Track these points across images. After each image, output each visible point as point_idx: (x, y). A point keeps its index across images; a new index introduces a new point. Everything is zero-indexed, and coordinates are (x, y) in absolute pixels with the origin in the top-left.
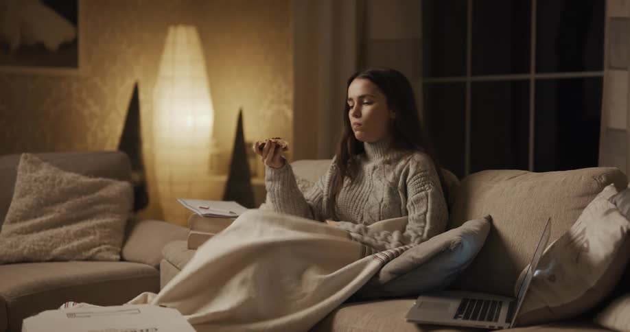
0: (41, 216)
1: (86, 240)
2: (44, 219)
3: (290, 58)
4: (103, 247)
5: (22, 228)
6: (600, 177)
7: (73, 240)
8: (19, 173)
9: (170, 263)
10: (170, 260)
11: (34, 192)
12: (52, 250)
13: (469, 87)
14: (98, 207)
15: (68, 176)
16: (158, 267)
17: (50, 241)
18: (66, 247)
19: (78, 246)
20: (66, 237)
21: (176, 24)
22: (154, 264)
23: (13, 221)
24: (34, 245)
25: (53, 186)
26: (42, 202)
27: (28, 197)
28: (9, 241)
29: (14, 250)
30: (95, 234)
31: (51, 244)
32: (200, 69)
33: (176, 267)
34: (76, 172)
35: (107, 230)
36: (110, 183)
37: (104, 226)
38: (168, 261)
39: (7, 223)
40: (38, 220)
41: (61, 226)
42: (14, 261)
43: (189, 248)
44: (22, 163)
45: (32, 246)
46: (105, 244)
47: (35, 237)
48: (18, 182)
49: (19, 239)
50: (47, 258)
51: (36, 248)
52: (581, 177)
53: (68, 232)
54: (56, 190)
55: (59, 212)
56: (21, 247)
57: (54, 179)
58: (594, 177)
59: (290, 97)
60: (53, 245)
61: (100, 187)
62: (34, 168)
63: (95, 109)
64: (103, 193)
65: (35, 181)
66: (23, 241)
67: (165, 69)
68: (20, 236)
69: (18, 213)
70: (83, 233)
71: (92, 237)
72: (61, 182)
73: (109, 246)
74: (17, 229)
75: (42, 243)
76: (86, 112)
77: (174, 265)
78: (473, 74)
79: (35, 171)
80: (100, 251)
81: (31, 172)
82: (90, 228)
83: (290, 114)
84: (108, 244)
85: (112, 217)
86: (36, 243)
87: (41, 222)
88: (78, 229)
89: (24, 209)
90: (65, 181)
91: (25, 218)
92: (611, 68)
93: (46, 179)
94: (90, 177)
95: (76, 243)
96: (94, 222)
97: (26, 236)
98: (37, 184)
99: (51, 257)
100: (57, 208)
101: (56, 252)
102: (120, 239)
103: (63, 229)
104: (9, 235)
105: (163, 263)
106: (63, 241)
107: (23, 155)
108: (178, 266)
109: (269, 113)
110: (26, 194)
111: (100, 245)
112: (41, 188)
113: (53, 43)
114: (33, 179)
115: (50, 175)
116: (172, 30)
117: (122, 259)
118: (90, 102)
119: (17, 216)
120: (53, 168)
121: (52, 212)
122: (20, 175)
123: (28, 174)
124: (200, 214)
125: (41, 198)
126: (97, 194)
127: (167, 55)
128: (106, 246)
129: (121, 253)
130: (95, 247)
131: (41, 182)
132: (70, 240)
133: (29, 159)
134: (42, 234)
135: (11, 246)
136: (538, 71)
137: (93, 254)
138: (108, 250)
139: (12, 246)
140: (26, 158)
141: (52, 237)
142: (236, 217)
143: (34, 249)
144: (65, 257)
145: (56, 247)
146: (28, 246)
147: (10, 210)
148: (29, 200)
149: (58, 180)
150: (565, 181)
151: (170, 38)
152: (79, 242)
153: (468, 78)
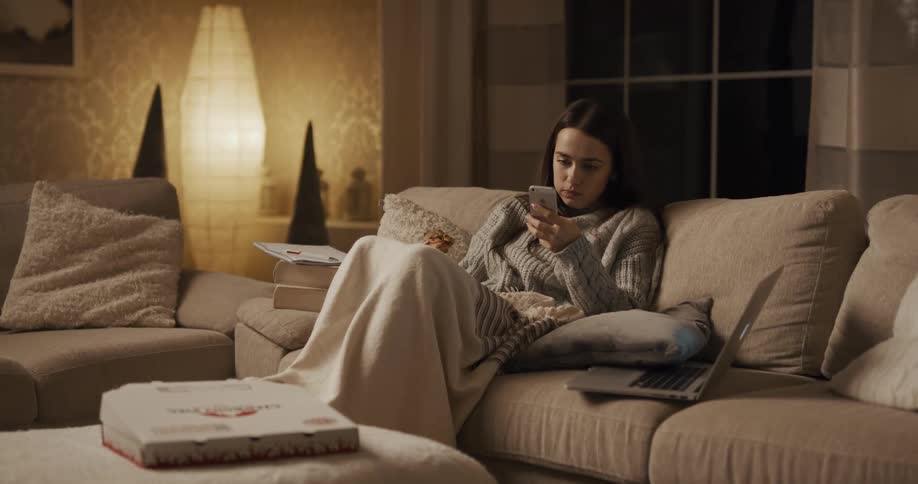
0: (65, 266)
1: (129, 299)
2: (70, 270)
4: (151, 308)
5: (40, 284)
6: (826, 203)
7: (111, 299)
8: (32, 208)
9: (250, 327)
10: (250, 323)
11: (55, 234)
12: (83, 312)
13: (626, 91)
14: (142, 255)
15: (100, 212)
16: (231, 335)
17: (80, 300)
18: (102, 308)
19: (119, 307)
20: (102, 294)
22: (225, 331)
23: (27, 274)
24: (58, 305)
25: (81, 226)
26: (67, 247)
27: (46, 241)
28: (24, 301)
29: (31, 313)
30: (139, 290)
31: (81, 304)
32: (247, 66)
33: (259, 333)
34: (109, 206)
35: (157, 285)
36: (155, 222)
37: (150, 280)
38: (247, 325)
39: (18, 278)
40: (61, 273)
41: (94, 281)
42: (30, 327)
43: (276, 307)
44: (34, 196)
45: (56, 308)
46: (153, 305)
47: (59, 295)
48: (31, 221)
49: (36, 297)
50: (77, 324)
51: (62, 310)
52: (801, 205)
53: (103, 288)
54: (85, 231)
55: (90, 261)
56: (40, 309)
57: (81, 217)
58: (818, 204)
60: (83, 306)
61: (142, 227)
62: (52, 202)
63: (98, 123)
64: (147, 235)
65: (56, 219)
66: (43, 301)
68: (38, 294)
69: (35, 264)
70: (124, 290)
71: (136, 295)
72: (90, 220)
73: (160, 307)
74: (34, 286)
75: (69, 303)
76: (85, 127)
77: (256, 331)
78: (633, 74)
79: (54, 205)
80: (148, 314)
81: (50, 206)
82: (132, 283)
84: (158, 304)
85: (161, 268)
86: (61, 303)
87: (67, 274)
88: (116, 283)
89: (42, 257)
90: (97, 218)
91: (42, 270)
92: (821, 64)
93: (71, 217)
94: (129, 214)
95: (115, 303)
96: (138, 274)
97: (46, 294)
98: (58, 222)
99: (82, 323)
100: (86, 256)
101: (88, 315)
102: (174, 297)
103: (97, 284)
104: (23, 293)
105: (239, 328)
106: (98, 300)
107: (38, 183)
108: (262, 331)
109: (344, 129)
110: (43, 237)
111: (147, 306)
112: (64, 229)
113: (37, 29)
114: (53, 216)
115: (75, 210)
116: (206, 12)
117: (178, 325)
119: (32, 267)
120: (79, 202)
121: (79, 261)
122: (33, 211)
123: (46, 209)
124: (290, 261)
125: (65, 242)
126: (139, 237)
127: (201, 46)
128: (156, 307)
129: (175, 317)
130: (141, 308)
131: (64, 221)
132: (107, 299)
133: (45, 188)
134: (69, 291)
135: (27, 308)
136: (721, 70)
137: (139, 317)
138: (159, 312)
139: (27, 306)
140: (41, 188)
141: (81, 295)
142: (339, 264)
143: (58, 311)
144: (102, 322)
145: (88, 309)
146: (50, 308)
147: (22, 260)
148: (48, 245)
149: (87, 217)
150: (780, 210)
151: (205, 23)
152: (119, 302)
153: (626, 80)
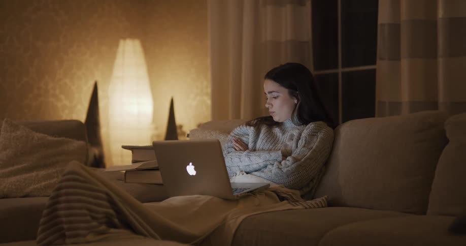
0: (17, 164)
1: (51, 181)
2: (20, 166)
3: (208, 61)
5: (3, 174)
7: (41, 181)
11: (13, 147)
12: (25, 189)
13: (340, 76)
15: (38, 135)
17: (24, 182)
18: (36, 186)
19: (45, 186)
20: (36, 179)
21: (124, 38)
24: (12, 185)
25: (27, 142)
26: (18, 153)
27: (8, 150)
30: (57, 177)
31: (24, 184)
32: (143, 71)
34: (45, 133)
36: (70, 142)
40: (16, 167)
41: (33, 171)
44: (4, 125)
45: (10, 186)
47: (13, 179)
49: (1, 181)
50: (22, 195)
51: (14, 187)
53: (37, 175)
54: (29, 145)
55: (31, 161)
56: (2, 187)
57: (28, 137)
59: (209, 90)
60: (26, 185)
61: (62, 144)
62: (13, 129)
63: (67, 103)
65: (14, 138)
66: (4, 183)
67: (117, 71)
68: (2, 179)
70: (49, 177)
71: (55, 179)
72: (33, 139)
75: (18, 184)
76: (59, 105)
78: (343, 66)
79: (14, 131)
81: (11, 132)
82: (54, 173)
83: (209, 102)
86: (13, 183)
87: (18, 168)
88: (45, 173)
89: (5, 159)
90: (36, 139)
93: (22, 137)
94: (55, 137)
95: (43, 183)
96: (57, 169)
97: (5, 179)
98: (15, 140)
99: (25, 194)
100: (30, 158)
101: (28, 190)
103: (34, 174)
106: (34, 182)
107: (5, 119)
109: (194, 103)
112: (18, 144)
114: (12, 137)
115: (25, 134)
116: (122, 42)
118: (62, 97)
120: (28, 130)
121: (26, 161)
122: (3, 134)
123: (9, 134)
125: (18, 151)
126: (60, 149)
127: (119, 60)
131: (18, 139)
132: (39, 181)
133: (9, 122)
134: (18, 177)
140: (7, 122)
141: (25, 179)
143: (11, 188)
144: (35, 194)
145: (28, 187)
146: (7, 186)
148: (9, 152)
149: (30, 138)
151: (121, 48)
152: (46, 183)
153: (340, 70)
